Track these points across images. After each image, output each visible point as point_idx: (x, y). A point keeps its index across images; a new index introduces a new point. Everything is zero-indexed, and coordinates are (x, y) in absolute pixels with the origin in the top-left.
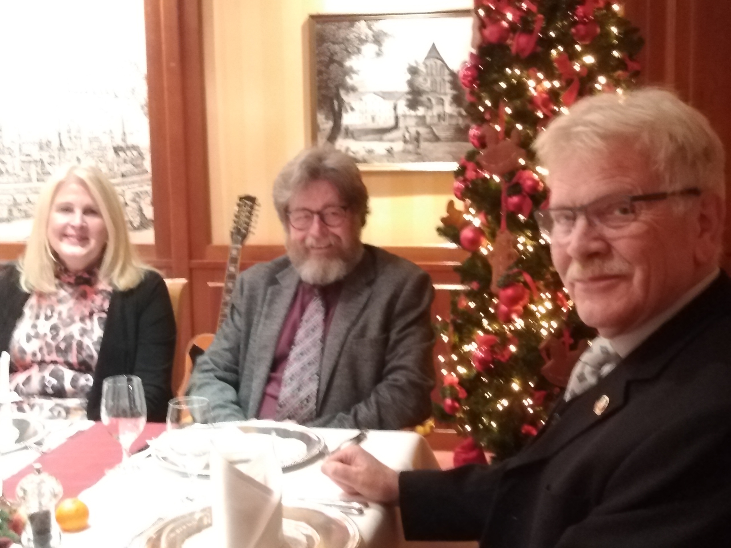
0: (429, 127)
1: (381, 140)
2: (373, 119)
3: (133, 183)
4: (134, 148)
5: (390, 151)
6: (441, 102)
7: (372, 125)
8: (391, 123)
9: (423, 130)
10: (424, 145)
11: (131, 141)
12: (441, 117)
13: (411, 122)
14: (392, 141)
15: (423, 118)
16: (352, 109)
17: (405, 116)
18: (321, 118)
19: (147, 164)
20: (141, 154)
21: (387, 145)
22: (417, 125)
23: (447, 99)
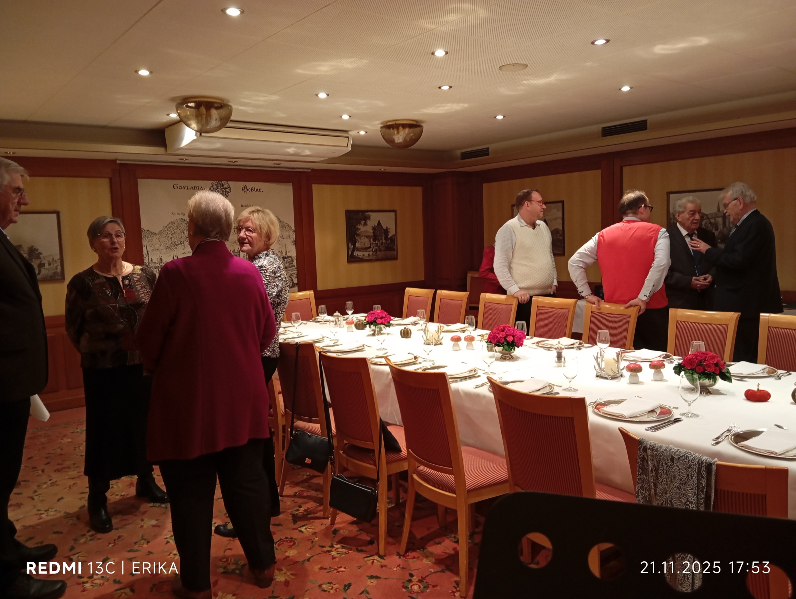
0: (379, 247)
1: (366, 251)
2: (364, 244)
3: (290, 270)
4: (290, 257)
5: (369, 254)
6: (382, 239)
7: (364, 247)
8: (369, 246)
9: (377, 248)
10: (378, 252)
11: (289, 255)
12: (382, 243)
13: (374, 245)
14: (369, 251)
15: (377, 244)
16: (358, 241)
17: (372, 243)
18: (350, 245)
19: (295, 263)
20: (292, 259)
21: (368, 253)
22: (376, 246)
23: (383, 238)
